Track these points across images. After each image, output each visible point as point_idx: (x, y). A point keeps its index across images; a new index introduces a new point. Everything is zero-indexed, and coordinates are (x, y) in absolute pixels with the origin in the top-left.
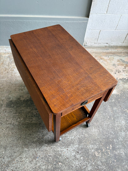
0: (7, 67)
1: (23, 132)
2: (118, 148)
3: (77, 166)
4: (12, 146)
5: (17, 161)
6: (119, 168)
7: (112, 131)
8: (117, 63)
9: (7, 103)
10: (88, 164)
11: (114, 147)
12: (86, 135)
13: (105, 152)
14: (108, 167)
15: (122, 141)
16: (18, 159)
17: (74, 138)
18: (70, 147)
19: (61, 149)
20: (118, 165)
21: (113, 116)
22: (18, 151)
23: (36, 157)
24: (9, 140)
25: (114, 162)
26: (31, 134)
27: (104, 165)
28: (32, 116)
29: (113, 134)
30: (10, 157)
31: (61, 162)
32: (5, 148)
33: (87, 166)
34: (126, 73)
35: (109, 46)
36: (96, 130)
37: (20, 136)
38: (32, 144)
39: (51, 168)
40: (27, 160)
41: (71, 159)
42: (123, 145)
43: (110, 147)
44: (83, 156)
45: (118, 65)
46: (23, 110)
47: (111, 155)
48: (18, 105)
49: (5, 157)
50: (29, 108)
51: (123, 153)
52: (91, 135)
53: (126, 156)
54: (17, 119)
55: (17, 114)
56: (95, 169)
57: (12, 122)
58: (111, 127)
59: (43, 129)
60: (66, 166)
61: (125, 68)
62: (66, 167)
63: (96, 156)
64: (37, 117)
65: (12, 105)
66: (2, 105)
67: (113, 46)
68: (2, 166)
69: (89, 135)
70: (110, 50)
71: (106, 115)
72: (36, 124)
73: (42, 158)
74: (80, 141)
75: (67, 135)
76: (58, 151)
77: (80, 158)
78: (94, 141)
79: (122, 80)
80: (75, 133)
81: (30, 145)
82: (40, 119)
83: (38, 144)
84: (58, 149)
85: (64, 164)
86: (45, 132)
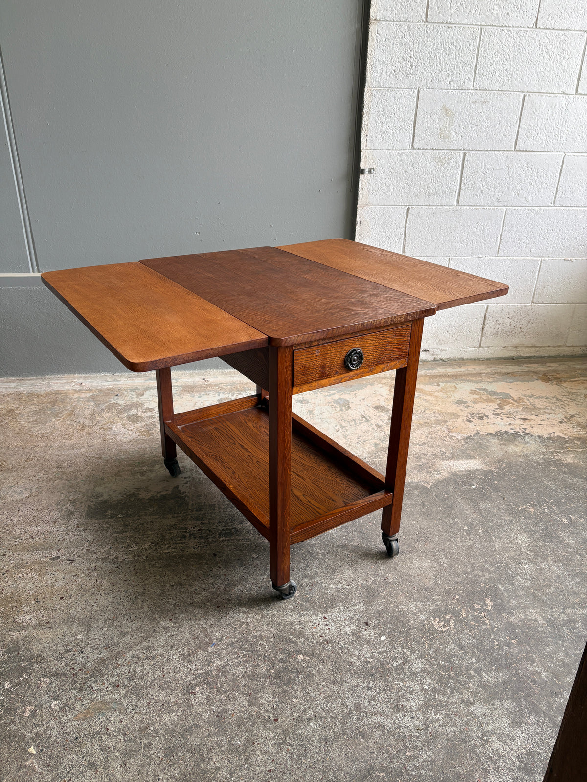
0: (87, 422)
1: (151, 580)
2: (518, 607)
3: (368, 662)
4: (115, 618)
5: (133, 657)
6: (533, 662)
7: (486, 562)
8: (469, 398)
9: (89, 507)
10: (409, 654)
11: (500, 605)
12: (390, 576)
13: (470, 617)
14: (488, 660)
15: (528, 588)
16: (136, 651)
17: (345, 587)
18: (335, 610)
19: (302, 619)
20: (527, 653)
21: (482, 524)
22: (138, 629)
23: (208, 644)
24: (102, 601)
25: (509, 644)
26: (181, 584)
27: (474, 654)
28: (185, 537)
29: (491, 569)
30: (106, 647)
31: (305, 653)
32: (87, 625)
33: (406, 661)
34: (506, 419)
35: (435, 360)
36: (426, 563)
37: (140, 590)
38: (191, 609)
39: (268, 671)
40: (173, 652)
41: (342, 643)
42: (535, 597)
43: (486, 605)
44: (389, 633)
45: (476, 402)
46: (147, 523)
47: (492, 628)
48: (130, 511)
49: (88, 649)
50: (170, 516)
51: (540, 619)
52: (409, 575)
53: (552, 626)
54: (128, 546)
55: (128, 534)
56: (440, 666)
57: (109, 554)
58: (478, 553)
59: (226, 568)
60: (323, 662)
61: (501, 407)
62: (324, 666)
63: (436, 630)
64: (201, 537)
65: (109, 512)
66: (72, 513)
67: (450, 359)
68: (75, 675)
69: (400, 577)
70: (441, 370)
71: (456, 523)
72: (200, 556)
73: (232, 644)
74: (370, 595)
75: (318, 579)
76: (291, 623)
77: (376, 638)
78: (425, 593)
79: (496, 435)
80: (348, 573)
81: (182, 612)
82: (213, 542)
83: (211, 608)
84: (290, 619)
85: (319, 656)
86: (235, 575)
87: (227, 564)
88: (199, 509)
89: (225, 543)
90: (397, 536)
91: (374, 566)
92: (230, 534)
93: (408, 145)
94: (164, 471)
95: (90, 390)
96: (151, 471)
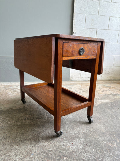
1: (13, 132)
3: (90, 159)
8: (101, 87)
10: (104, 155)
12: (91, 129)
17: (77, 133)
18: (75, 141)
19: (64, 144)
21: (115, 115)
22: (5, 149)
23: (31, 154)
26: (23, 133)
28: (26, 119)
31: (67, 157)
33: (103, 158)
34: (112, 91)
36: (101, 125)
37: (8, 136)
38: (25, 141)
40: (17, 157)
41: (79, 152)
44: (95, 148)
45: (103, 88)
46: (14, 115)
48: (10, 112)
50: (21, 114)
52: (97, 129)
54: (7, 122)
55: (8, 119)
58: (116, 122)
63: (111, 147)
64: (31, 119)
65: (3, 113)
69: (94, 130)
71: (107, 115)
72: (30, 125)
73: (39, 154)
74: (86, 135)
75: (68, 131)
76: (61, 145)
77: (91, 150)
78: (104, 135)
79: (111, 94)
80: (78, 129)
81: (22, 143)
82: (34, 121)
83: (33, 141)
84: (60, 144)
85: (72, 158)
86: (41, 130)
87: (39, 127)
88: (31, 112)
89: (38, 121)
90: (92, 117)
91: (86, 127)
92: (40, 118)
93: (84, 27)
94: (21, 102)
95: (4, 86)
96: (17, 103)
